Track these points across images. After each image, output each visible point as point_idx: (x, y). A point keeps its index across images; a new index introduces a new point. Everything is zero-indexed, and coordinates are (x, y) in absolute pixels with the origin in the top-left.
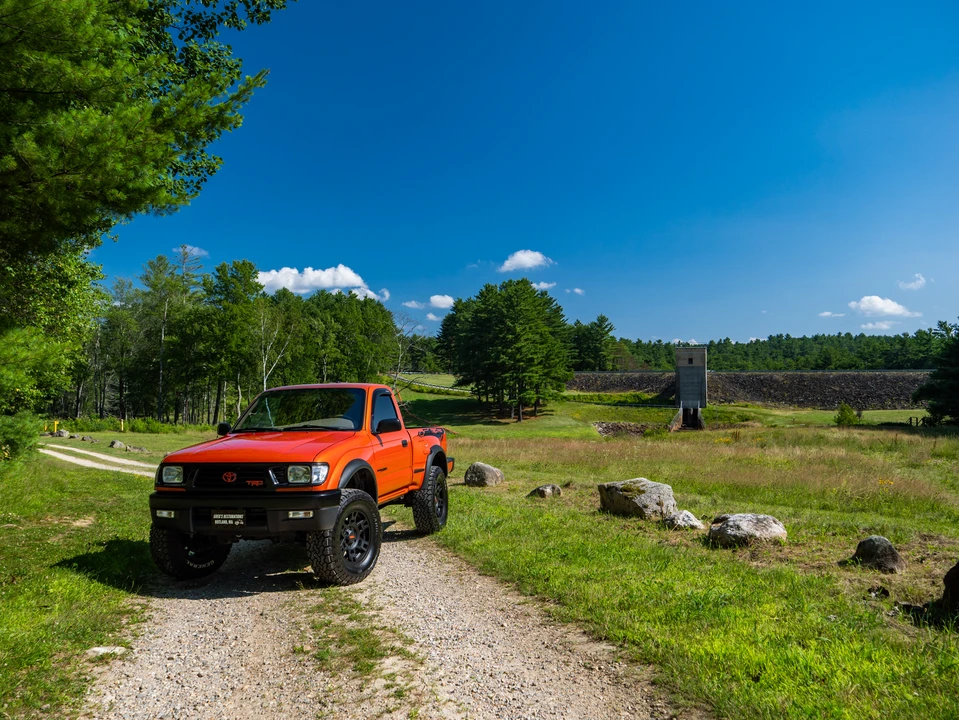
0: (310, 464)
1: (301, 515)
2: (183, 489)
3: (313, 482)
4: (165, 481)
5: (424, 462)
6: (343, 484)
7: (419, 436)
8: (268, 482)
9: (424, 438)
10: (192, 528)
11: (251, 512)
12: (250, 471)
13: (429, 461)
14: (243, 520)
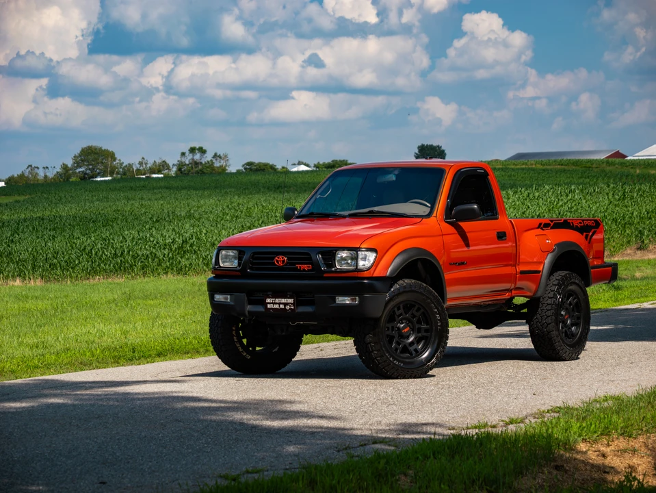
0: (357, 250)
1: (347, 300)
2: (239, 273)
3: (359, 267)
4: (222, 265)
5: (542, 263)
6: (392, 272)
7: (539, 229)
8: (316, 266)
9: (548, 232)
10: (247, 313)
11: (300, 297)
12: (300, 255)
13: (548, 261)
14: (293, 304)
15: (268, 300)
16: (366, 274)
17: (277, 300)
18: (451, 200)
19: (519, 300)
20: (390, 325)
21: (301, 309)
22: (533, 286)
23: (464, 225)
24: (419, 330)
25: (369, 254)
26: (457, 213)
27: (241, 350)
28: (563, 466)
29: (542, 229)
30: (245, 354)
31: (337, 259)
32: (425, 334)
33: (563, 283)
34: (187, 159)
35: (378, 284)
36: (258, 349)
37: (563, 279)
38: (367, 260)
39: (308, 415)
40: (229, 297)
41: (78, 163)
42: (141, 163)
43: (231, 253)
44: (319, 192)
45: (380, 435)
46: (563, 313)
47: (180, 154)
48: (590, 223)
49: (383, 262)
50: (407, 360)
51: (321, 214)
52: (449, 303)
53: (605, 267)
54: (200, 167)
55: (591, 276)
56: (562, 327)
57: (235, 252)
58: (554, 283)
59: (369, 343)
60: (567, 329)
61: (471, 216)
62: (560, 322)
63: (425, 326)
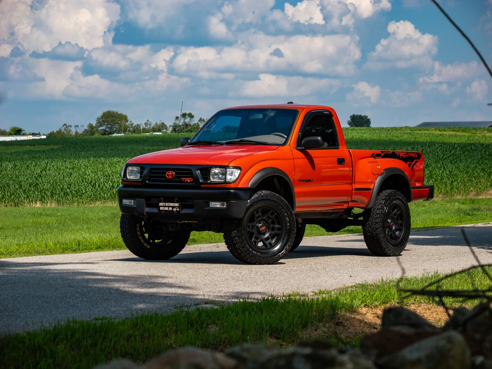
0: (226, 167)
1: (217, 205)
2: (140, 184)
3: (227, 180)
4: (128, 177)
5: (372, 182)
6: (253, 185)
7: (372, 158)
8: (196, 179)
9: (379, 160)
10: (145, 214)
11: (184, 202)
12: (183, 170)
13: (378, 181)
14: (179, 207)
15: (161, 204)
16: (232, 186)
17: (167, 204)
18: (301, 133)
19: (357, 211)
20: (250, 225)
21: (185, 211)
22: (366, 200)
23: (311, 152)
24: (273, 229)
25: (234, 170)
26: (305, 143)
27: (143, 242)
28: (342, 323)
29: (374, 158)
30: (146, 245)
31: (211, 174)
32: (277, 232)
33: (389, 198)
34: (181, 122)
35: (241, 193)
36: (156, 241)
37: (389, 196)
38: (233, 175)
39: (170, 286)
40: (133, 201)
41: (100, 123)
42: (146, 124)
43: (135, 169)
44: (207, 126)
45: (216, 299)
46: (389, 221)
47: (175, 118)
48: (413, 155)
49: (245, 177)
50: (263, 251)
51: (206, 142)
52: (297, 210)
53: (424, 188)
54: (190, 128)
55: (412, 194)
56: (388, 232)
57: (139, 168)
58: (382, 198)
59: (234, 237)
60: (392, 233)
61: (317, 145)
62: (386, 228)
63: (278, 226)
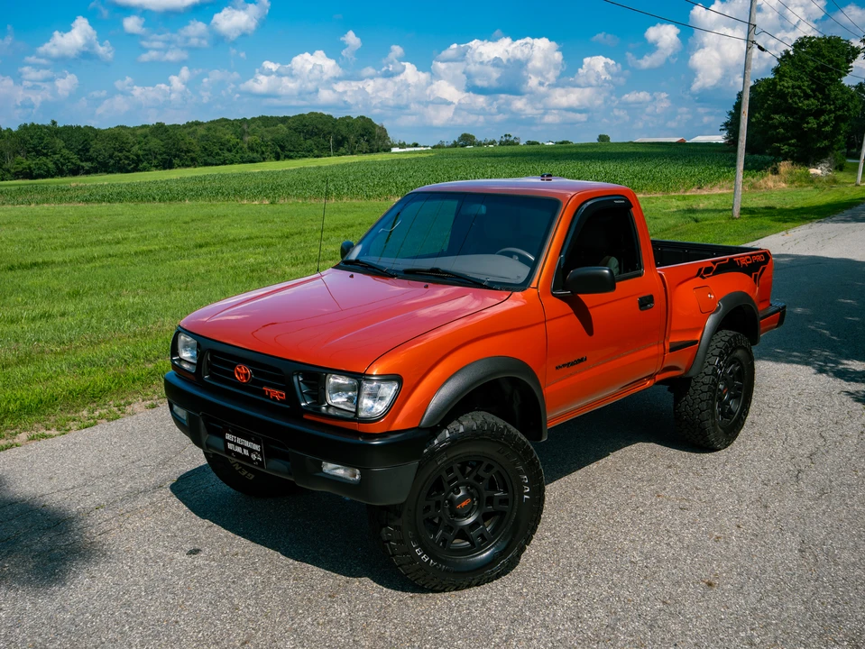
0: (360, 377)
1: (339, 471)
3: (361, 414)
4: (182, 355)
5: (701, 327)
6: (433, 416)
7: (699, 278)
8: (292, 398)
9: (711, 281)
10: (205, 446)
12: (270, 369)
13: (709, 324)
14: (260, 453)
15: (228, 437)
16: (377, 428)
17: (239, 440)
18: (565, 256)
20: (432, 500)
23: (587, 298)
24: (490, 501)
25: (383, 386)
26: (574, 280)
29: (702, 277)
31: (327, 387)
32: (499, 507)
33: (727, 352)
34: (504, 139)
37: (727, 346)
38: (378, 398)
40: (184, 411)
41: (460, 140)
42: (485, 141)
44: (382, 223)
46: (721, 387)
48: (759, 258)
49: (412, 402)
52: (550, 426)
54: (509, 142)
55: (760, 328)
57: (193, 340)
63: (501, 494)
